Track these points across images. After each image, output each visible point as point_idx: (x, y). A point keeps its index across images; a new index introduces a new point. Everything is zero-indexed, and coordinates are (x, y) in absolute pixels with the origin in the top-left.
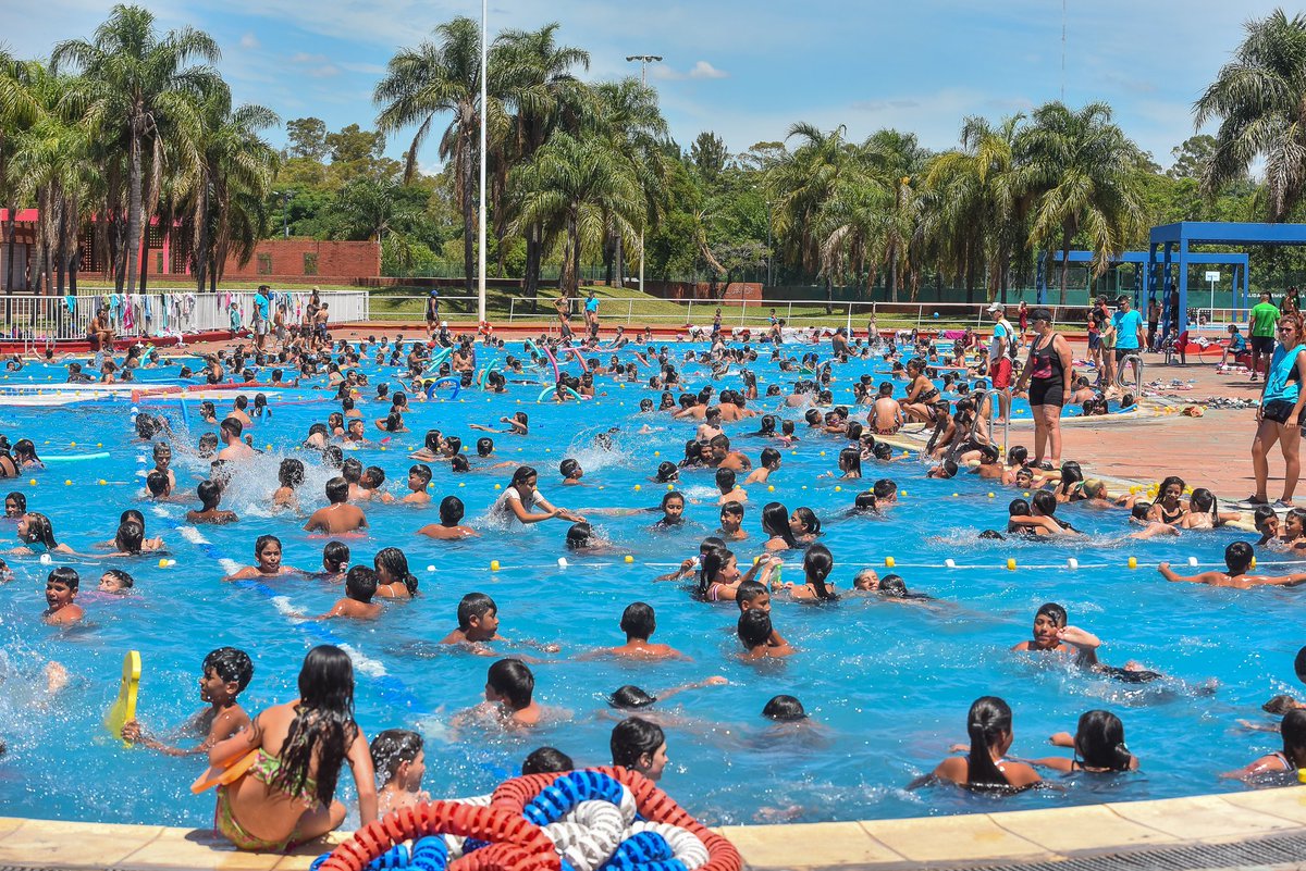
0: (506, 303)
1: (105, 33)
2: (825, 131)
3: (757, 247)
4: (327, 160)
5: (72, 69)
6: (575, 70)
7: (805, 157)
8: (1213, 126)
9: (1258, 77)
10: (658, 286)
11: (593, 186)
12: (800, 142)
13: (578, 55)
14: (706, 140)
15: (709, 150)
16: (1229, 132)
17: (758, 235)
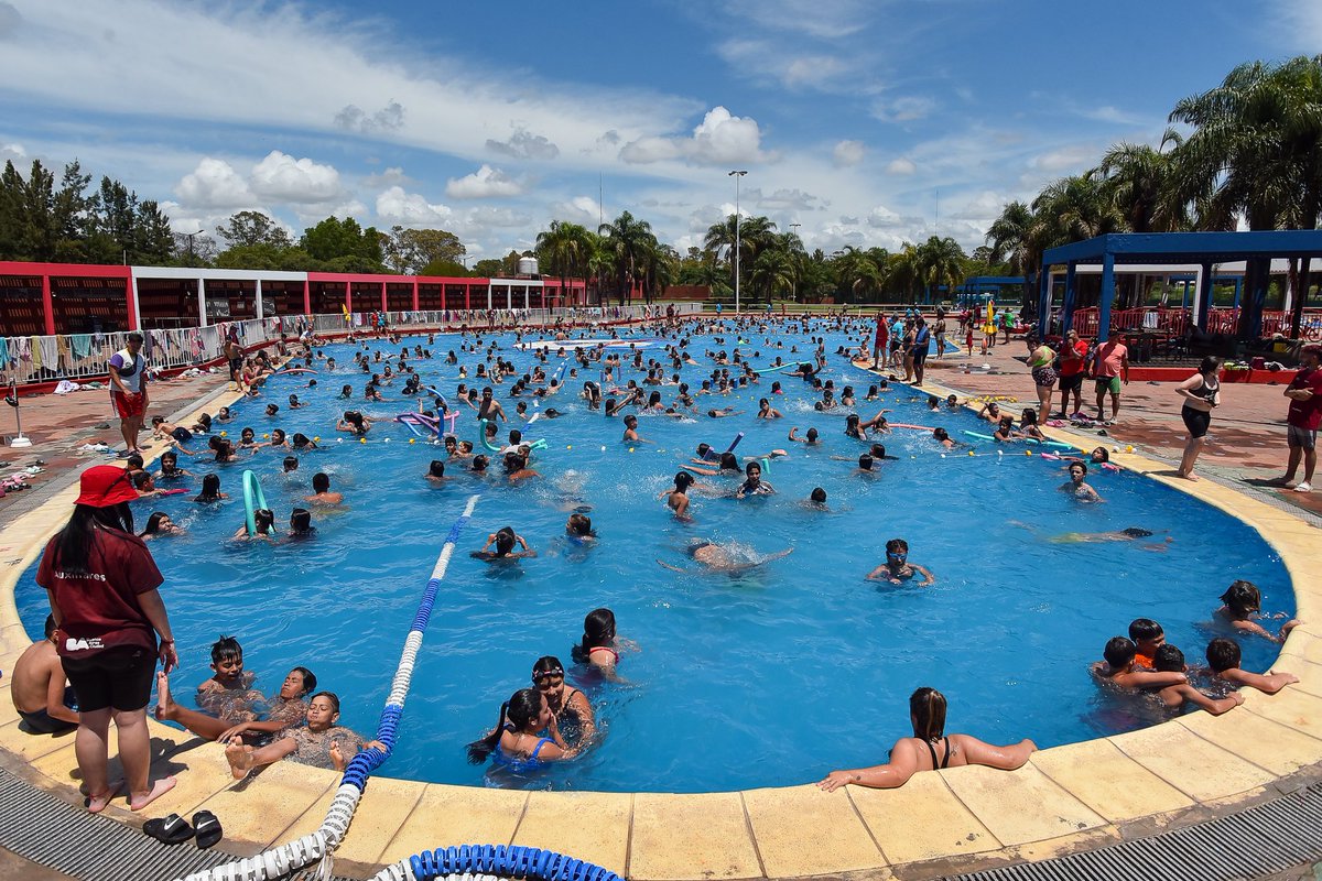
0: (746, 308)
1: (617, 222)
2: (855, 248)
3: (833, 286)
4: (700, 260)
5: (606, 234)
6: (771, 229)
7: (849, 256)
8: (991, 244)
9: (1008, 224)
10: (799, 300)
11: (775, 267)
12: (847, 251)
13: (773, 224)
14: (818, 251)
15: (819, 254)
16: (997, 245)
17: (834, 282)
